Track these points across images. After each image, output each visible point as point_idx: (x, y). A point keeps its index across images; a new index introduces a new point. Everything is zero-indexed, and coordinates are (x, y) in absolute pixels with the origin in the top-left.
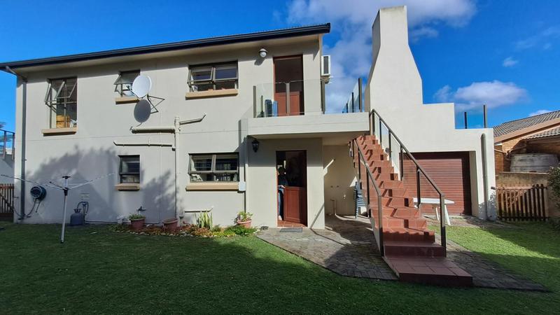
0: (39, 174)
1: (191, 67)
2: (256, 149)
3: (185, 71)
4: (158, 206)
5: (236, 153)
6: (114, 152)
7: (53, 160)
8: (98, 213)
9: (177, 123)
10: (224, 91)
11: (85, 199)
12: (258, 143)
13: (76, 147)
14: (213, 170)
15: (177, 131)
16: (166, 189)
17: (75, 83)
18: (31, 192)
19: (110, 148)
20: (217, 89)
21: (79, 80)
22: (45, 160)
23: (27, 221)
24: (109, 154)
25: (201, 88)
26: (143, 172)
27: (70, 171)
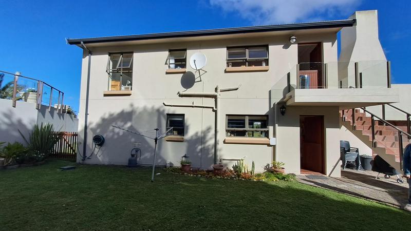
0: (99, 126)
1: (228, 48)
2: (283, 113)
3: (224, 51)
4: (200, 154)
5: (266, 116)
6: (164, 111)
7: (111, 115)
8: (148, 157)
9: (219, 90)
10: (253, 68)
11: (137, 146)
12: (285, 108)
13: (132, 105)
14: (247, 128)
15: (218, 96)
16: (207, 141)
17: (132, 56)
18: (94, 139)
19: (160, 107)
20: (249, 66)
21: (135, 55)
22: (105, 114)
23: (87, 161)
24: (159, 112)
25: (234, 65)
26: (187, 127)
27: (126, 123)
